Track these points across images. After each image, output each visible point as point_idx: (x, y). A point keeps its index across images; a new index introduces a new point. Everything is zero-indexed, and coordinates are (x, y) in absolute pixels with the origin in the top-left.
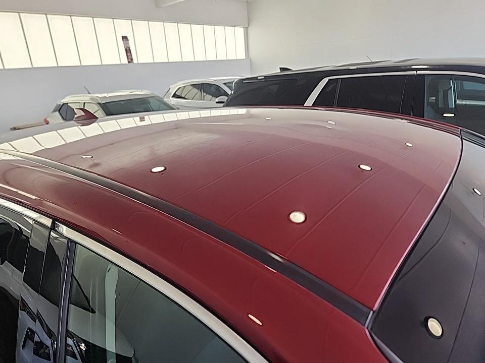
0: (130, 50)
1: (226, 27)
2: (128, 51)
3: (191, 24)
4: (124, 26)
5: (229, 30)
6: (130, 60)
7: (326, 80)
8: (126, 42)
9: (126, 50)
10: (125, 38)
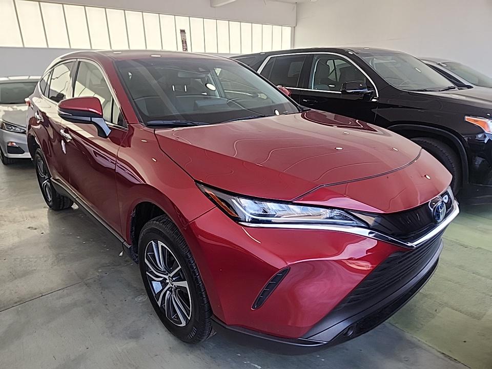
0: (186, 41)
1: (274, 26)
2: (184, 42)
3: (240, 22)
4: (183, 22)
5: (277, 28)
6: (185, 49)
7: (270, 57)
8: (183, 35)
9: (183, 41)
10: (183, 31)
